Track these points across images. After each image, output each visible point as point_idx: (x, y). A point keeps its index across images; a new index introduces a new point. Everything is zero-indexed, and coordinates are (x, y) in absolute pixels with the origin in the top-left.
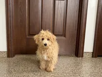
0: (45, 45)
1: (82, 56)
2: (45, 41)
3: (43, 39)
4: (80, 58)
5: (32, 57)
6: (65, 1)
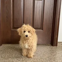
0: (27, 36)
1: (57, 45)
2: (27, 33)
3: (25, 32)
4: (55, 47)
5: (16, 46)
6: (43, 1)
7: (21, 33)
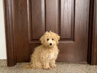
7: (44, 41)
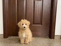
6: (42, 1)
